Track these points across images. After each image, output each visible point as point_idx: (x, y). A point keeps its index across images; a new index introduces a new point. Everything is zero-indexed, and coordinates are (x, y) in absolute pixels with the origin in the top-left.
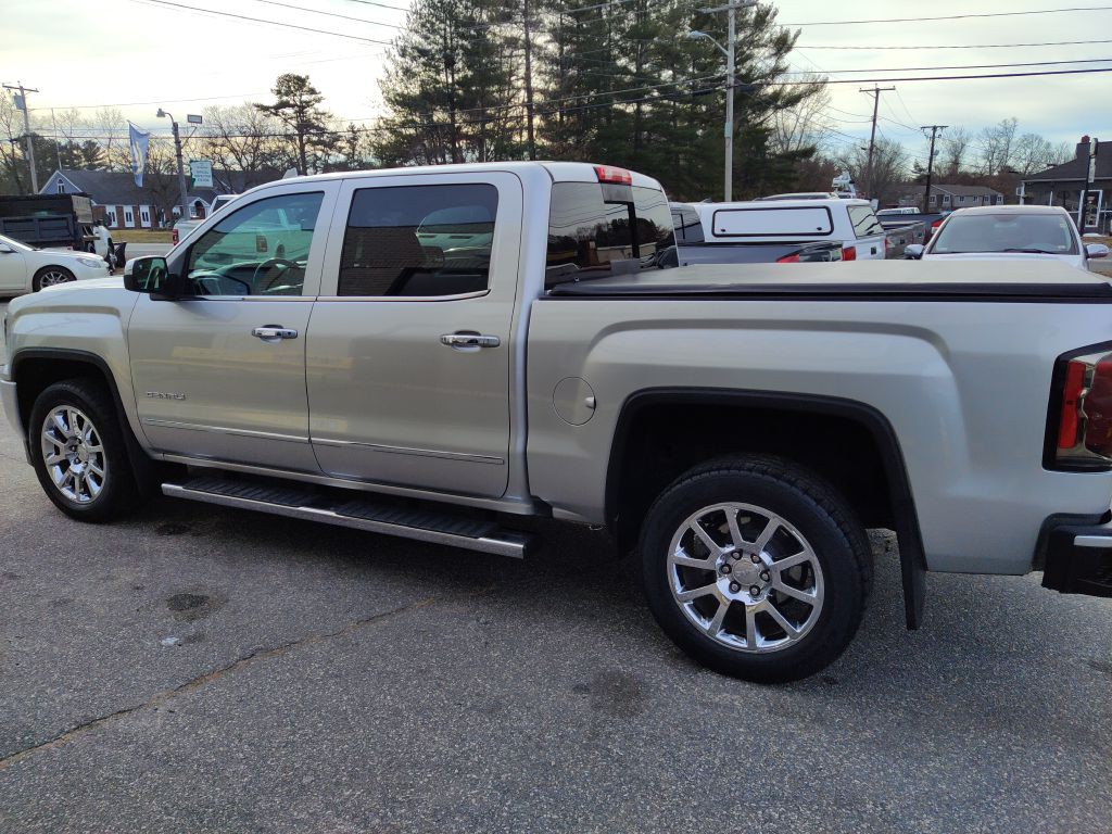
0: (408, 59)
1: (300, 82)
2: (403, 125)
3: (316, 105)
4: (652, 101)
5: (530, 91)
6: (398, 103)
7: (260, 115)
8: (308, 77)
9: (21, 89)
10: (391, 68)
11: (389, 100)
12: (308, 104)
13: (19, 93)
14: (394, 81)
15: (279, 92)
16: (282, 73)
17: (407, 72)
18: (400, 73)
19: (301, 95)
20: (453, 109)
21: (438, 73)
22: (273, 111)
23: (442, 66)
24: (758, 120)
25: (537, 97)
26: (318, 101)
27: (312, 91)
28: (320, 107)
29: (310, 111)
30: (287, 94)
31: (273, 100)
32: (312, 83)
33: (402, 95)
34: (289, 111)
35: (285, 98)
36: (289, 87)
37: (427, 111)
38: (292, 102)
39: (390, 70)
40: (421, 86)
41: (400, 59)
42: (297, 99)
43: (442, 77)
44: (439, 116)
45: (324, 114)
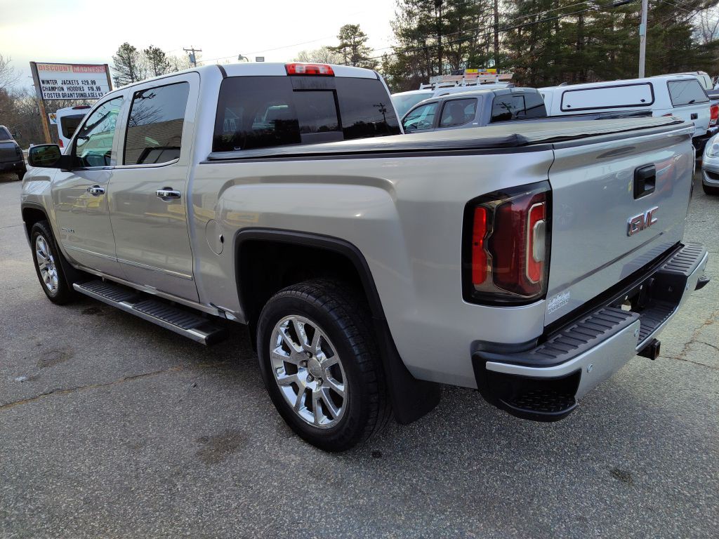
0: (410, 5)
1: (354, 29)
2: (408, 49)
3: (364, 44)
4: (594, 14)
5: (497, 16)
6: (403, 35)
7: (330, 54)
8: (358, 26)
9: (193, 50)
10: (400, 12)
11: (397, 34)
12: (359, 43)
13: (192, 53)
14: (401, 21)
15: (341, 38)
16: (343, 25)
17: (410, 14)
18: (406, 15)
19: (354, 38)
20: (440, 35)
21: (429, 12)
22: (338, 50)
23: (434, 6)
24: (684, 19)
25: (503, 20)
26: (365, 40)
27: (361, 35)
28: (365, 44)
29: (359, 48)
30: (346, 38)
31: (337, 43)
32: (361, 29)
33: (406, 30)
34: (348, 49)
35: (345, 41)
36: (348, 34)
37: (423, 38)
38: (349, 43)
39: (398, 14)
40: (420, 22)
41: (404, 5)
42: (352, 41)
43: (433, 14)
44: (430, 41)
45: (368, 49)
